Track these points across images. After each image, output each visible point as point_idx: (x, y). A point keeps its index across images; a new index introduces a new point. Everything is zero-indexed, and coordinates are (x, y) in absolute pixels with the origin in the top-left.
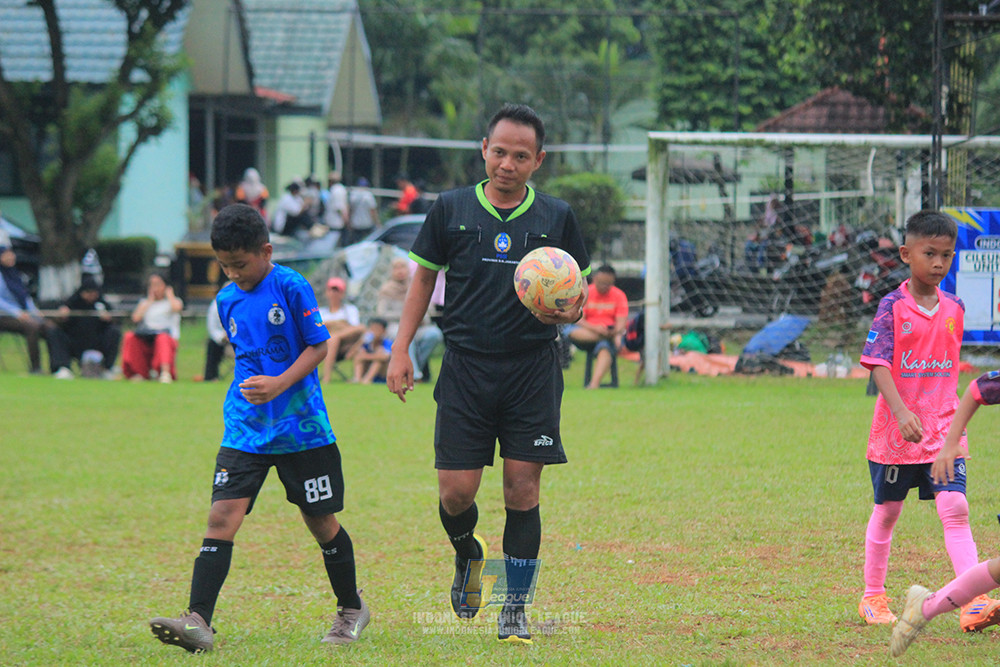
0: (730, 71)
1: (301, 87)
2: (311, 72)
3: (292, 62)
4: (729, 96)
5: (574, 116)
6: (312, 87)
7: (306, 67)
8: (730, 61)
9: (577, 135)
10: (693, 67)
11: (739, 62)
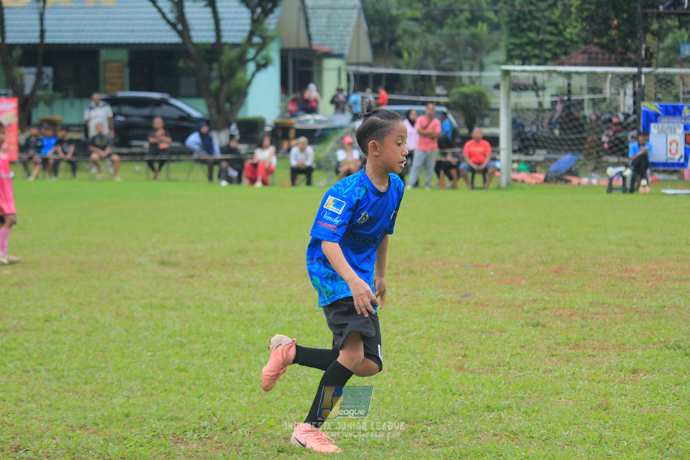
0: (541, 37)
1: (334, 45)
2: (339, 38)
3: (330, 33)
4: (541, 49)
5: (466, 58)
6: (339, 45)
7: (336, 35)
8: (541, 32)
9: (467, 67)
10: (523, 35)
11: (545, 32)
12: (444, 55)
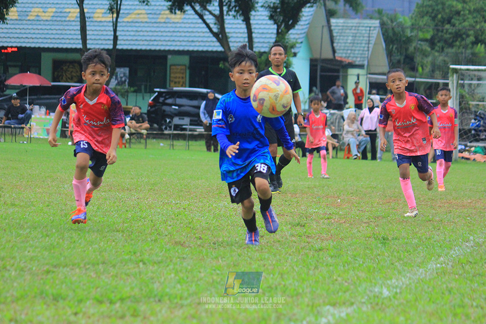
1: (357, 57)
2: (361, 52)
3: (354, 48)
6: (361, 57)
7: (359, 50)
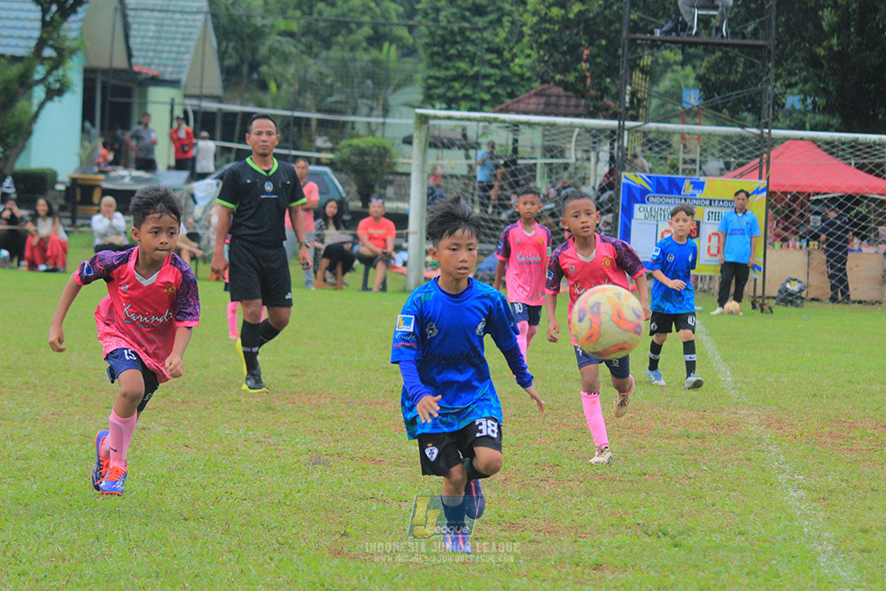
0: (476, 69)
1: (165, 66)
2: (173, 55)
3: (159, 48)
4: (475, 86)
5: (362, 96)
6: (174, 66)
7: (170, 52)
8: (476, 61)
9: (364, 110)
10: (450, 64)
11: (483, 62)
12: (331, 90)
